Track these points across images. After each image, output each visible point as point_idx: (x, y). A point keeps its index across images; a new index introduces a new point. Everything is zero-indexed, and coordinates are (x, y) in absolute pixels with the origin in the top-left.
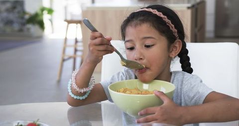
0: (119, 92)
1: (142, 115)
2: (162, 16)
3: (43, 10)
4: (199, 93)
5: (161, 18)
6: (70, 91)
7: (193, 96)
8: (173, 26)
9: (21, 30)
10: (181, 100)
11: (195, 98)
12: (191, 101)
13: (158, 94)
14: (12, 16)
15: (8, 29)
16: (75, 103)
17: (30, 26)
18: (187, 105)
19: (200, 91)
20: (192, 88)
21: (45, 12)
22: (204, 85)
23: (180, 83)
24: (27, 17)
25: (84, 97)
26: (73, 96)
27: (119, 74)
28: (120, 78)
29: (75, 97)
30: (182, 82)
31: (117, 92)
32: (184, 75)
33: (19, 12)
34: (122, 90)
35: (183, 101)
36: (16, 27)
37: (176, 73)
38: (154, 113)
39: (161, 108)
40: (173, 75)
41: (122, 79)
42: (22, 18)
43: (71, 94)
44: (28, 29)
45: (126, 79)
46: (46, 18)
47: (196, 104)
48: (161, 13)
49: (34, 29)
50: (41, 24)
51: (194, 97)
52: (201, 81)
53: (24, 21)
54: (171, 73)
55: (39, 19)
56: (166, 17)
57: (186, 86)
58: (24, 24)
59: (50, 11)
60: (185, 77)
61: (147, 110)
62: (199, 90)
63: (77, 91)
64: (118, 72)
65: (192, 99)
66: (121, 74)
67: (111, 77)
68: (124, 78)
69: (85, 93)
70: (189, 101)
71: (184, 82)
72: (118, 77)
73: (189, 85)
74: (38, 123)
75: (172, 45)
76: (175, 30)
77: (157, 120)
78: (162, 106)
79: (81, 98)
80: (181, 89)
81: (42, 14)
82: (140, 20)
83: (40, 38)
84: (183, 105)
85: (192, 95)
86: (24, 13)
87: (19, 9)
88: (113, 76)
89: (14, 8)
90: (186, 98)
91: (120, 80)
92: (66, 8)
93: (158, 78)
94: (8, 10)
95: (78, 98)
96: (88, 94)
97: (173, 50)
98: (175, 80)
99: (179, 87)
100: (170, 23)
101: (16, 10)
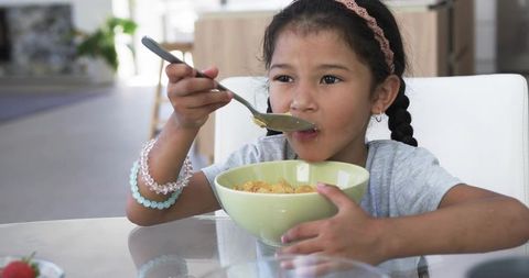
0: (243, 190)
1: (288, 241)
2: (367, 16)
3: (113, 24)
4: (428, 187)
5: (364, 21)
6: (134, 189)
7: (414, 194)
8: (387, 42)
9: (66, 70)
10: (388, 205)
11: (420, 200)
12: (411, 206)
13: (325, 191)
14: (45, 41)
15: (39, 70)
16: (147, 218)
17: (84, 60)
18: (401, 216)
19: (431, 182)
20: (414, 177)
21: (118, 29)
22: (442, 170)
23: (387, 167)
24: (79, 40)
25: (167, 204)
26: (141, 200)
27: (245, 149)
28: (248, 159)
29: (147, 204)
30: (392, 164)
31: (237, 189)
32: (396, 148)
33: (61, 32)
34: (250, 184)
35: (392, 207)
36: (56, 63)
37: (378, 144)
38: (316, 236)
39: (333, 223)
40: (372, 149)
41: (253, 161)
42: (69, 43)
43: (136, 195)
44: (83, 68)
45: (262, 160)
46: (120, 41)
47: (422, 213)
48: (364, 10)
49: (94, 66)
50: (110, 56)
51: (417, 198)
52: (436, 162)
53: (73, 50)
54: (367, 146)
55: (104, 43)
56: (374, 20)
57: (400, 174)
58: (73, 57)
59: (129, 27)
60: (399, 152)
61: (299, 229)
62: (429, 182)
63: (154, 191)
64: (244, 144)
65: (413, 202)
66: (251, 150)
67: (228, 156)
68: (257, 158)
69: (170, 194)
70: (407, 206)
71: (396, 165)
72: (244, 157)
73: (408, 170)
74: (33, 261)
75: (379, 87)
76: (389, 53)
77: (321, 250)
78: (335, 217)
79: (161, 206)
80: (389, 180)
81: (112, 34)
82: (317, 21)
83: (108, 86)
84: (392, 215)
85: (412, 193)
86: (73, 31)
87: (61, 22)
88: (233, 155)
89: (50, 21)
90: (401, 200)
91: (248, 164)
92: (164, 19)
93: (337, 156)
94: (37, 28)
95: (154, 205)
96: (176, 196)
97: (378, 98)
98: (376, 161)
99: (385, 176)
100: (382, 35)
101: (55, 27)
